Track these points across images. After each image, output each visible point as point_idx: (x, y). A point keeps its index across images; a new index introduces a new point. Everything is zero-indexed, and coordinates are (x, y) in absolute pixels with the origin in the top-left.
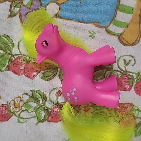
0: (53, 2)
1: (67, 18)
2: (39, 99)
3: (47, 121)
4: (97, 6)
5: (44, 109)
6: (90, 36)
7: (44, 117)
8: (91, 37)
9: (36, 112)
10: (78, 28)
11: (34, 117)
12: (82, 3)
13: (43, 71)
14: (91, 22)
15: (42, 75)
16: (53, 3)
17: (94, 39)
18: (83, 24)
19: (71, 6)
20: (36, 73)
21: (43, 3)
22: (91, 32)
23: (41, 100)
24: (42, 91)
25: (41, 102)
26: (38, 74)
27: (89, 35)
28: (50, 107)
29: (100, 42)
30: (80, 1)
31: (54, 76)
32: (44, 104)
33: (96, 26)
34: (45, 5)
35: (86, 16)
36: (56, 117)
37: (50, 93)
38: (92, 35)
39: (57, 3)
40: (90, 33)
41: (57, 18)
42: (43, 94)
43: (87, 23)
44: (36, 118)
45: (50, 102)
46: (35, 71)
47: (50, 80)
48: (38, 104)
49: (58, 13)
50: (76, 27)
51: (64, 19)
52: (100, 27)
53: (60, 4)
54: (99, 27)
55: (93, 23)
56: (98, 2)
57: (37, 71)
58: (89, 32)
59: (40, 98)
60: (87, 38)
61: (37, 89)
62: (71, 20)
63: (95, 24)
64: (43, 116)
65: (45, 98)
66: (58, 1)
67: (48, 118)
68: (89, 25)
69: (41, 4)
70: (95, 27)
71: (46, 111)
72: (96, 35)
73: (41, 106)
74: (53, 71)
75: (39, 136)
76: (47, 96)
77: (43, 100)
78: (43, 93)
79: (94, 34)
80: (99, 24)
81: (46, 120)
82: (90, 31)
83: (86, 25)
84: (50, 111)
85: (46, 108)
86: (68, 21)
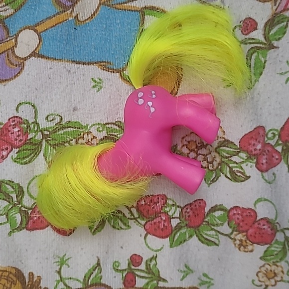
0: (29, 28)
1: (53, 57)
2: (11, 195)
3: (25, 230)
4: (103, 33)
5: (20, 211)
6: (94, 87)
7: (21, 224)
8: (96, 89)
9: (7, 216)
10: (74, 73)
11: (5, 223)
12: (78, 28)
13: (17, 150)
14: (95, 63)
15: (15, 156)
16: (29, 30)
17: (101, 91)
18: (81, 66)
19: (58, 36)
20: (5, 153)
21: (11, 30)
22: (95, 79)
23: (14, 195)
24: (16, 182)
25: (15, 199)
26: (8, 154)
27: (93, 84)
28: (30, 207)
29: (110, 97)
30: (74, 27)
31: (37, 155)
32: (20, 202)
33: (103, 70)
34: (15, 33)
35: (85, 52)
36: (39, 221)
37: (29, 184)
38: (97, 84)
39: (36, 31)
40: (95, 81)
41: (35, 57)
42: (17, 187)
43: (89, 64)
44: (8, 225)
45: (29, 197)
46: (3, 150)
47: (29, 162)
48: (9, 202)
49: (37, 47)
50: (69, 71)
51: (48, 58)
52: (111, 70)
53: (41, 32)
54: (108, 71)
55: (98, 65)
56: (104, 26)
57: (7, 149)
58: (92, 79)
59: (12, 192)
60: (90, 90)
61: (7, 179)
62: (61, 59)
63: (102, 66)
64: (19, 221)
65: (20, 192)
66: (37, 27)
67: (27, 224)
68: (91, 67)
69: (8, 33)
70: (101, 71)
71: (24, 213)
72: (103, 85)
73: (15, 205)
74: (33, 147)
75: (15, 251)
76: (25, 190)
77: (17, 197)
78: (18, 184)
79: (101, 83)
80: (109, 66)
81: (23, 228)
82: (93, 77)
83: (86, 66)
84: (30, 212)
85: (23, 209)
86: (55, 62)
